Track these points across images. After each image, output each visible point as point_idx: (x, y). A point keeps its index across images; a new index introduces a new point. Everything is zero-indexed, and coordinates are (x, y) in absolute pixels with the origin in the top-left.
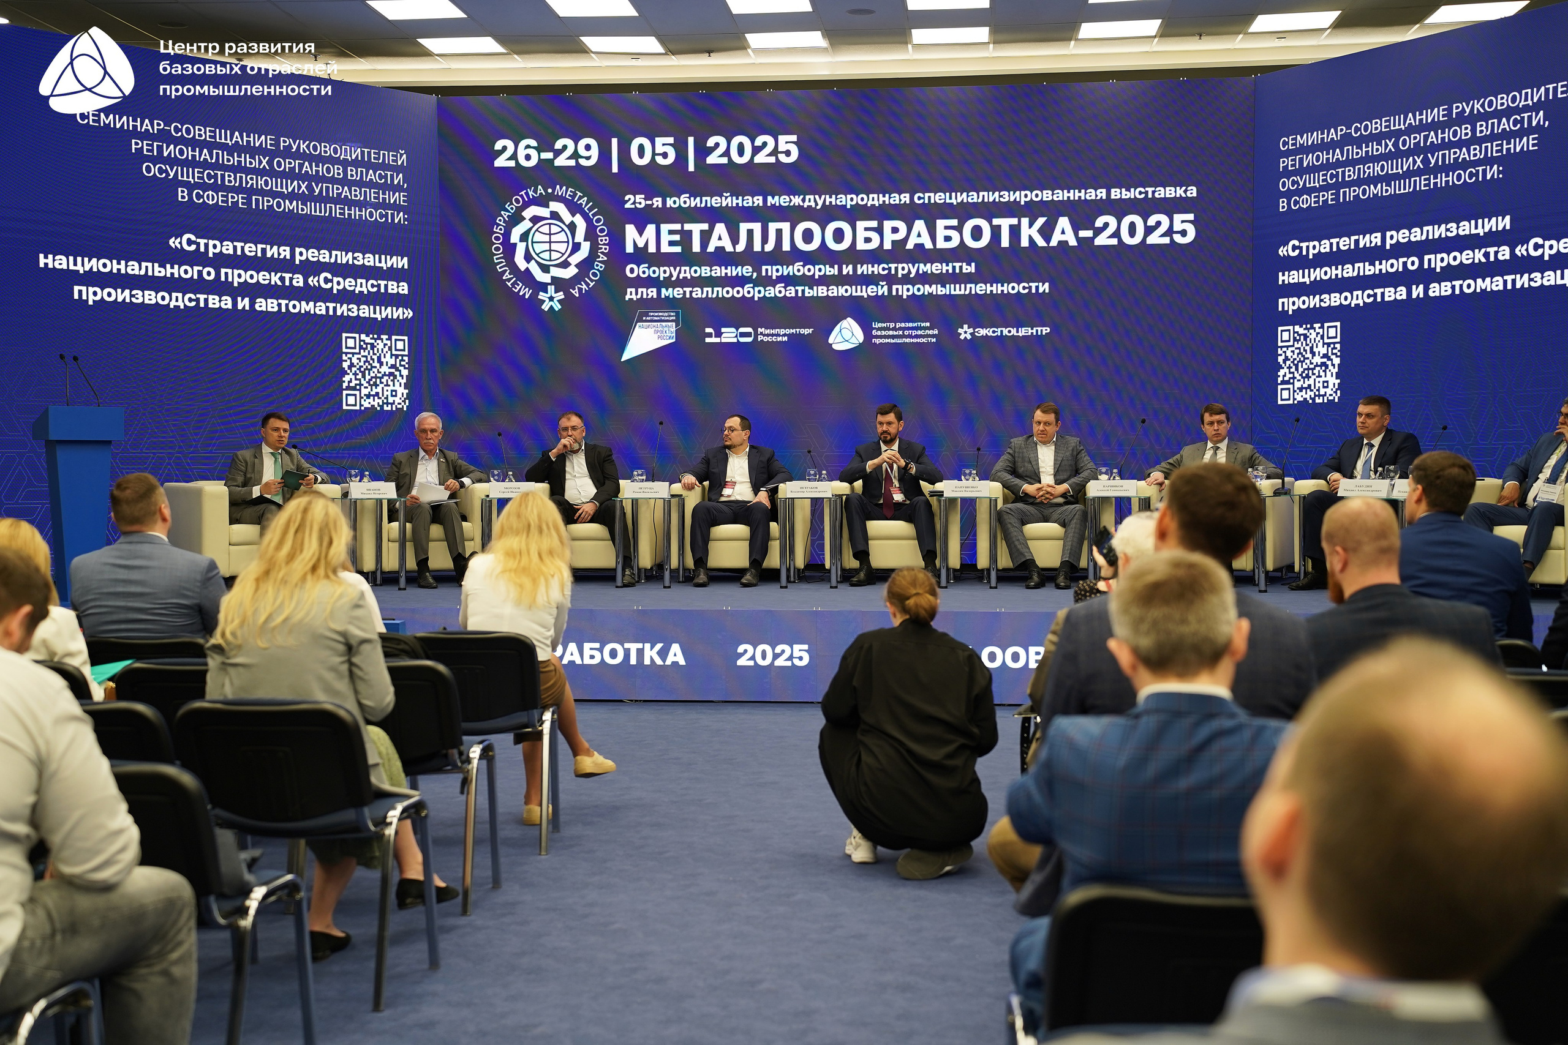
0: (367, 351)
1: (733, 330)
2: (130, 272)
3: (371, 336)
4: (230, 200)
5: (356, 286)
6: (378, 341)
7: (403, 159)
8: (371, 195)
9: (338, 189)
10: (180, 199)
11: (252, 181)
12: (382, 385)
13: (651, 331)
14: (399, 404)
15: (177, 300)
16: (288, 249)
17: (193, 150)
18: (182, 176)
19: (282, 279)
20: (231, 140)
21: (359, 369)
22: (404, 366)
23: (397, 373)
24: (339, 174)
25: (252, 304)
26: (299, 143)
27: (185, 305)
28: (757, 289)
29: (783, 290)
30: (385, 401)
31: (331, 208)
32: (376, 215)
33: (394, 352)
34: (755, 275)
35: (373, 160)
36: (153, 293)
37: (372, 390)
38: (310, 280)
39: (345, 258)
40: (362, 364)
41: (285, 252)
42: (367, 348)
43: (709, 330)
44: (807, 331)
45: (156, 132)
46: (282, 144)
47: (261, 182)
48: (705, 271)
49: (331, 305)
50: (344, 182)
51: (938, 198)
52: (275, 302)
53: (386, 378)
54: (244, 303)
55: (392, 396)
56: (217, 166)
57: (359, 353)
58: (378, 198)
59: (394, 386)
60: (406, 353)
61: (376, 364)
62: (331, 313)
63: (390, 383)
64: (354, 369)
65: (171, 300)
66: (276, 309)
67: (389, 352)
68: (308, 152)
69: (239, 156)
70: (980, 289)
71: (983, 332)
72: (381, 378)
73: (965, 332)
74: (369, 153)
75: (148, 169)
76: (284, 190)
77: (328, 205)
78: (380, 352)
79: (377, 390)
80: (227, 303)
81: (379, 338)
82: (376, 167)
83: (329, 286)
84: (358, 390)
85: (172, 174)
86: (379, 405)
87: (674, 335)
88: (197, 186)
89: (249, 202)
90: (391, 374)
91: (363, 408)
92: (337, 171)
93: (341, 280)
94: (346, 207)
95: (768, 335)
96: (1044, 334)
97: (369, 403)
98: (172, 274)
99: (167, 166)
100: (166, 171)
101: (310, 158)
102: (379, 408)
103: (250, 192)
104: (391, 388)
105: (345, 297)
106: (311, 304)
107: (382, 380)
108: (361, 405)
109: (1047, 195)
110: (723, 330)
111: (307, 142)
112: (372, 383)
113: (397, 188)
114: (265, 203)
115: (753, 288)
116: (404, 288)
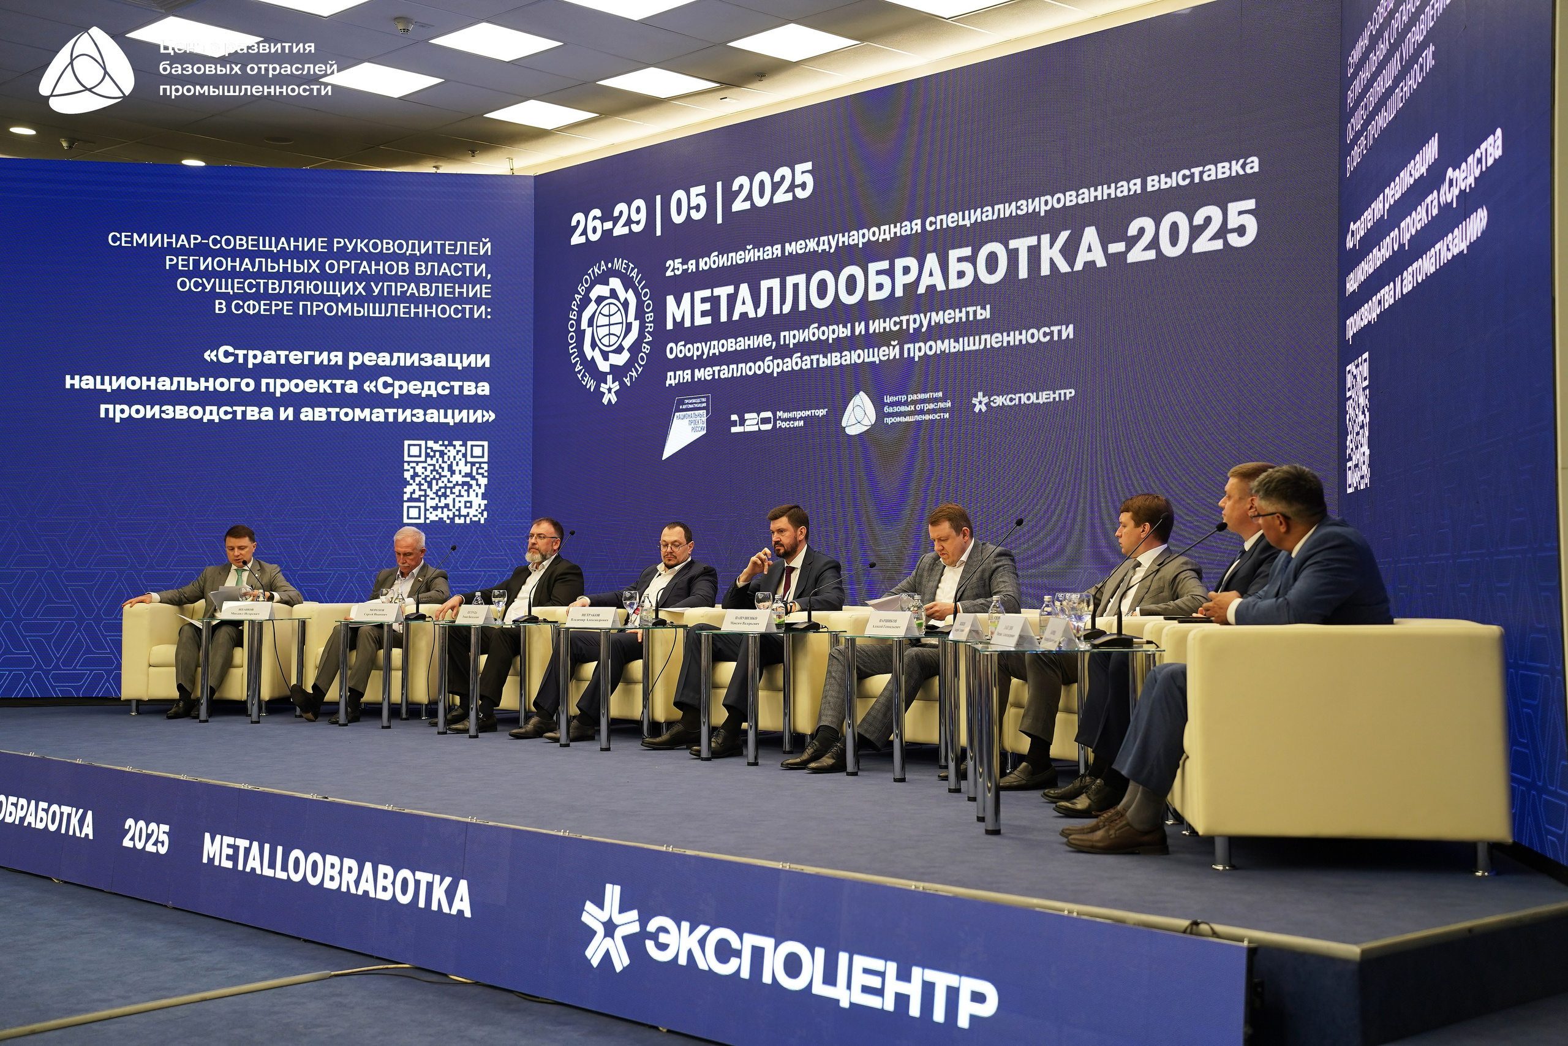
0: (434, 459)
1: (754, 415)
2: (160, 387)
3: (441, 442)
4: (274, 308)
5: (423, 389)
6: (451, 448)
7: (486, 247)
8: (444, 290)
9: (402, 287)
10: (217, 311)
11: (299, 286)
12: (454, 496)
13: (686, 421)
14: (474, 516)
15: (211, 414)
16: (340, 354)
17: (233, 261)
18: (220, 288)
19: (333, 386)
20: (276, 247)
21: (425, 479)
22: (482, 474)
23: (473, 483)
24: (404, 271)
25: (297, 413)
26: (356, 242)
27: (220, 418)
28: (776, 362)
29: (799, 360)
30: (457, 513)
31: (393, 308)
32: (450, 311)
33: (469, 459)
34: (774, 343)
35: (447, 253)
36: (185, 408)
37: (440, 501)
38: (366, 386)
39: (408, 359)
40: (428, 473)
41: (337, 358)
42: (434, 456)
43: (734, 417)
44: (821, 412)
45: (192, 247)
46: (336, 245)
47: (310, 287)
48: (730, 345)
49: (391, 411)
50: (411, 278)
51: (950, 220)
52: (324, 410)
53: (458, 488)
54: (286, 414)
55: (466, 507)
56: (260, 274)
57: (425, 462)
58: (453, 293)
59: (468, 496)
60: (486, 459)
61: (446, 473)
62: (391, 419)
63: (463, 493)
64: (418, 479)
65: (204, 414)
66: (324, 418)
67: (463, 459)
68: (366, 251)
69: (285, 262)
70: (994, 340)
71: (999, 400)
72: (451, 488)
73: (980, 403)
74: (443, 246)
75: (183, 284)
76: (337, 293)
77: (390, 305)
78: (452, 459)
79: (447, 502)
80: (268, 414)
81: (451, 444)
82: (450, 260)
83: (389, 390)
84: (422, 501)
85: (209, 287)
86: (448, 517)
87: (705, 425)
88: (236, 296)
89: (295, 307)
90: (464, 484)
91: (428, 521)
92: (402, 268)
93: (404, 383)
94: (412, 306)
95: (785, 420)
96: (1068, 398)
97: (437, 516)
98: (207, 388)
99: (204, 280)
100: (203, 285)
101: (369, 257)
102: (448, 521)
103: (297, 298)
104: (466, 498)
105: (409, 401)
106: (367, 411)
107: (454, 490)
108: (426, 518)
109: (1070, 199)
110: (747, 416)
111: (366, 241)
112: (440, 493)
113: (481, 280)
114: (314, 308)
115: (772, 361)
116: (484, 389)
